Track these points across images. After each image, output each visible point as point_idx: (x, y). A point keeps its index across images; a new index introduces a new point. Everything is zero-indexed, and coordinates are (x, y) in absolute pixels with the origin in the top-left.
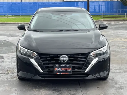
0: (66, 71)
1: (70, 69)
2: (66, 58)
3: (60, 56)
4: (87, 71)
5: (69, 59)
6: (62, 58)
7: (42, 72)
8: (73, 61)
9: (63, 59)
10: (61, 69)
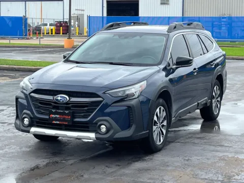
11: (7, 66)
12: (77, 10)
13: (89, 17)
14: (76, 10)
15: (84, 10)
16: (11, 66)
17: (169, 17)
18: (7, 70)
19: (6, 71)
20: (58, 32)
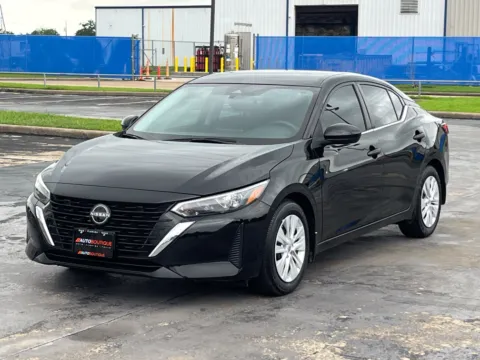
0: (100, 249)
1: (110, 243)
2: (105, 211)
3: (93, 206)
4: (153, 253)
5: (111, 217)
6: (96, 211)
7: (53, 244)
8: (119, 223)
9: (97, 214)
10: (89, 241)
11: (70, 130)
12: (238, 24)
13: (258, 37)
14: (236, 24)
15: (251, 25)
16: (78, 130)
17: (414, 38)
18: (70, 138)
19: (67, 140)
20: (200, 68)
